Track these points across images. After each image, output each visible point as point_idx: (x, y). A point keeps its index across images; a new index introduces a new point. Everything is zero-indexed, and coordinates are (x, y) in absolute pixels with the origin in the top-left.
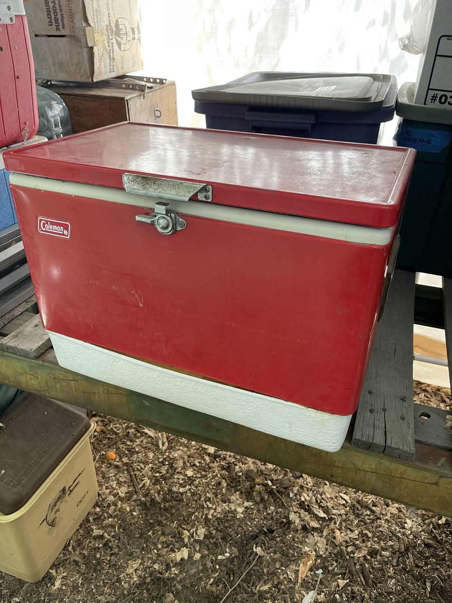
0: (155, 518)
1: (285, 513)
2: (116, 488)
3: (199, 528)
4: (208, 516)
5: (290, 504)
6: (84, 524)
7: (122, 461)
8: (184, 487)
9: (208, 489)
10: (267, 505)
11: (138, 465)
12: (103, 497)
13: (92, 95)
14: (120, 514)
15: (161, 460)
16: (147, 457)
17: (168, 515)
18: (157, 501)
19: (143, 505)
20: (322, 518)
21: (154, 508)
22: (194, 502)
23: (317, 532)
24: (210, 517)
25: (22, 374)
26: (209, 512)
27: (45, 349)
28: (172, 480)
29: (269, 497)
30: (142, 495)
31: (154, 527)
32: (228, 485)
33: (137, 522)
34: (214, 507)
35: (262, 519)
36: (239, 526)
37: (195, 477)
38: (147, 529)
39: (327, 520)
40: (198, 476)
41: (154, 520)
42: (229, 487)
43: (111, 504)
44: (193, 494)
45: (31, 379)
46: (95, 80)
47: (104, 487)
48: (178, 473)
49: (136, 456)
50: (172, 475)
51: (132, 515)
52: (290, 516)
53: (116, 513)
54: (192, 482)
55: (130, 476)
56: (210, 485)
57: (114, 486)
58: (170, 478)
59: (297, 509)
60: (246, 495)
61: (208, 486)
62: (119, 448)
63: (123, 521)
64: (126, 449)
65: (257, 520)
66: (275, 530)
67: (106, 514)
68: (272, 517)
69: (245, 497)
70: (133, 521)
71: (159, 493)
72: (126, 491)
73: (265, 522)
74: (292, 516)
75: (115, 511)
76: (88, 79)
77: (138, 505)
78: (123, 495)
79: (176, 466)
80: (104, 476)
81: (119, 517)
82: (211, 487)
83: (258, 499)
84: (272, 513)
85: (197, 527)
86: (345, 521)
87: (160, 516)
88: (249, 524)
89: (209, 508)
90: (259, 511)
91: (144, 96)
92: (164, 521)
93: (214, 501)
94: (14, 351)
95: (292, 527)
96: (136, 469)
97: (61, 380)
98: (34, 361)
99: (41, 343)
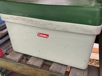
25: (13, 67)
27: (21, 59)
45: (16, 68)
94: (11, 60)
97: (26, 69)
98: (17, 63)
99: (19, 57)
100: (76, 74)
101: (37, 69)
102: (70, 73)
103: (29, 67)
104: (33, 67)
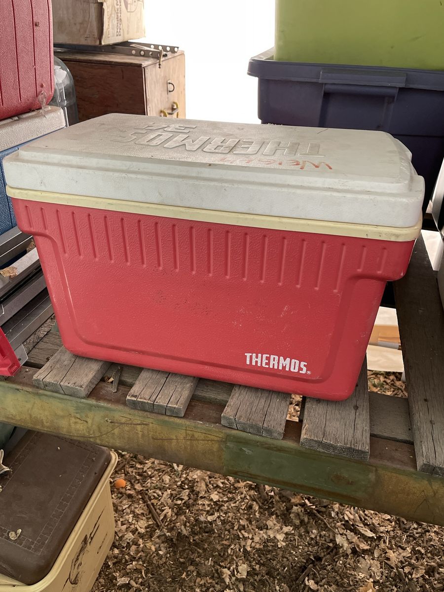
0: (185, 555)
1: (330, 535)
2: (133, 522)
3: (239, 564)
4: (246, 547)
5: (333, 525)
6: (103, 571)
7: (135, 489)
8: (212, 514)
9: (239, 515)
10: (308, 528)
11: (154, 492)
12: (120, 535)
13: (100, 61)
14: (144, 555)
15: (179, 483)
16: (163, 481)
17: (201, 551)
18: (185, 535)
19: (168, 540)
20: (369, 537)
21: (182, 544)
22: (227, 532)
23: (368, 555)
24: (249, 549)
25: (63, 417)
26: (246, 543)
27: (96, 383)
28: (196, 508)
29: (309, 519)
30: (166, 529)
31: (187, 568)
32: (260, 508)
33: (165, 563)
34: (250, 537)
35: (306, 546)
36: (283, 557)
37: (222, 501)
38: (178, 570)
39: (375, 540)
40: (225, 500)
41: (184, 558)
42: (261, 510)
43: (131, 543)
44: (223, 522)
45: (76, 423)
46: (103, 43)
47: (119, 523)
48: (202, 497)
49: (149, 480)
50: (196, 500)
51: (158, 554)
52: (337, 540)
53: (139, 555)
54: (219, 508)
55: (148, 507)
56: (240, 510)
57: (130, 521)
58: (193, 505)
59: (343, 531)
60: (282, 518)
61: (238, 511)
62: (128, 473)
63: (150, 563)
64: (136, 473)
65: (301, 547)
66: (323, 558)
67: (127, 557)
68: (316, 542)
69: (281, 520)
70: (161, 562)
71: (185, 525)
72: (146, 525)
73: (310, 549)
74: (339, 540)
75: (137, 552)
76: (95, 41)
77: (163, 543)
78: (142, 531)
79: (198, 490)
80: (117, 508)
81: (143, 559)
82: (241, 511)
83: (297, 522)
84: (316, 537)
85: (237, 563)
86: (394, 538)
87: (190, 553)
88: (294, 553)
89: (245, 539)
90: (300, 536)
91: (160, 65)
92: (197, 559)
93: (250, 530)
95: (341, 552)
96: (152, 498)
97: (122, 424)
98: (83, 400)
99: (91, 375)
100: (327, 429)
101: (172, 419)
102: (306, 426)
103: (136, 412)
104: (152, 412)
